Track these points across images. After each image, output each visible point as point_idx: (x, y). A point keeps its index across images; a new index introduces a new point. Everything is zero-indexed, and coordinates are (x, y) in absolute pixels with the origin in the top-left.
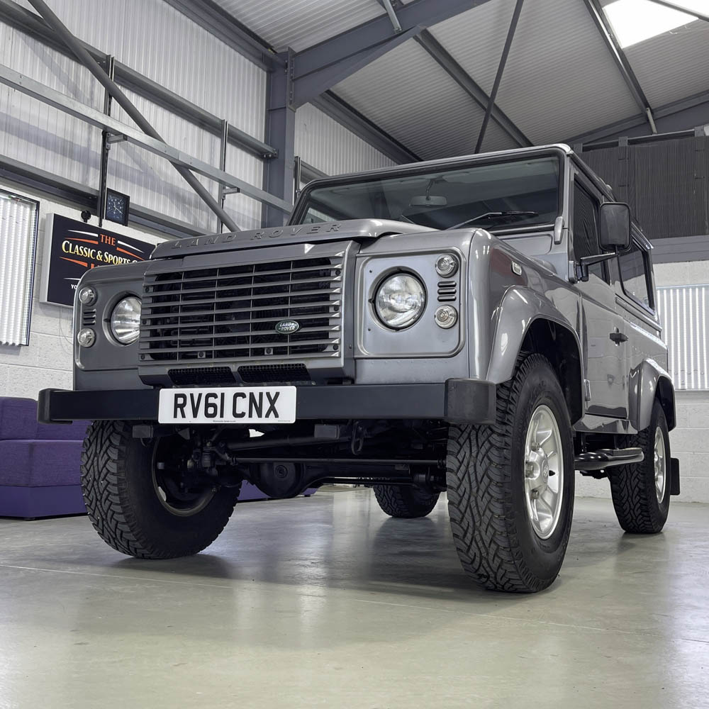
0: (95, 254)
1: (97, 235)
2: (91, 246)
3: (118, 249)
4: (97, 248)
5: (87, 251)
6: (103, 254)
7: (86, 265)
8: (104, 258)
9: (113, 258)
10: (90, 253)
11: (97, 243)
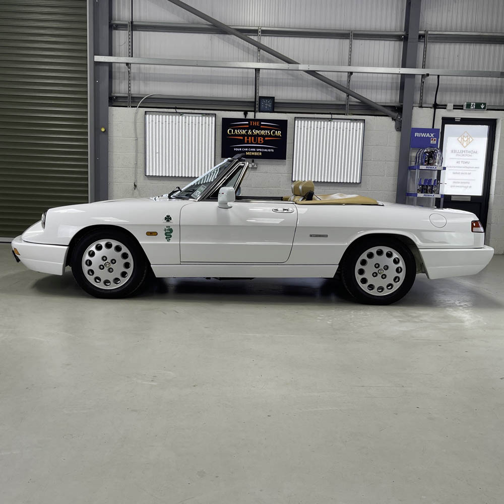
0: (247, 132)
1: (247, 123)
2: (244, 129)
3: (261, 127)
4: (248, 129)
5: (242, 131)
6: (252, 131)
7: (242, 138)
8: (253, 133)
9: (258, 132)
10: (244, 132)
11: (248, 126)
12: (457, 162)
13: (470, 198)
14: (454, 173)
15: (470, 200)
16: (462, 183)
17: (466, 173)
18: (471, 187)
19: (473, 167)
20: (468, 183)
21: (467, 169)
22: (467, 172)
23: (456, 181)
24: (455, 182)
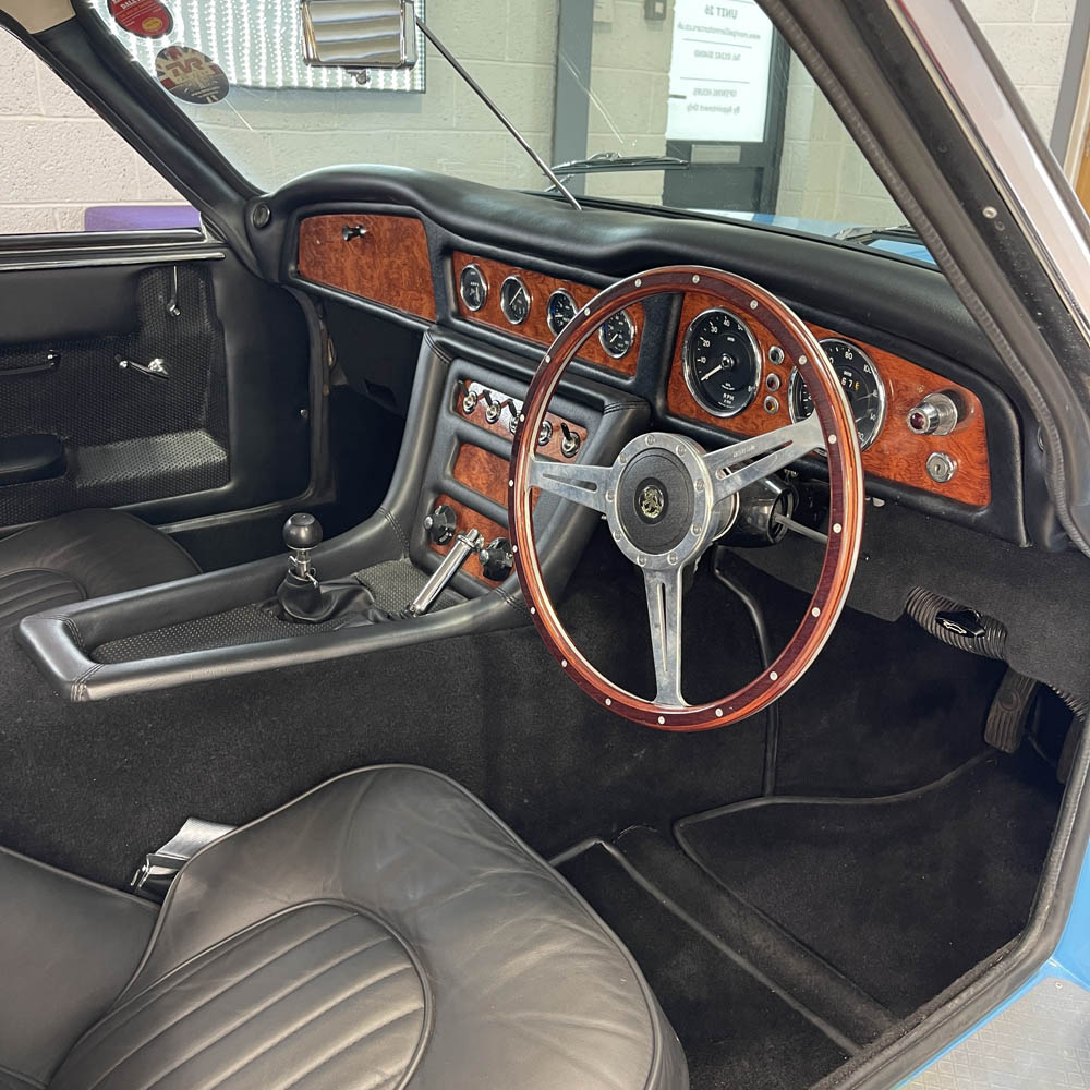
12: (709, 11)
13: (738, 150)
14: (698, 54)
15: (736, 160)
16: (717, 93)
17: (728, 57)
18: (738, 109)
19: (743, 35)
20: (733, 93)
21: (729, 39)
22: (734, 51)
23: (702, 85)
24: (698, 92)
